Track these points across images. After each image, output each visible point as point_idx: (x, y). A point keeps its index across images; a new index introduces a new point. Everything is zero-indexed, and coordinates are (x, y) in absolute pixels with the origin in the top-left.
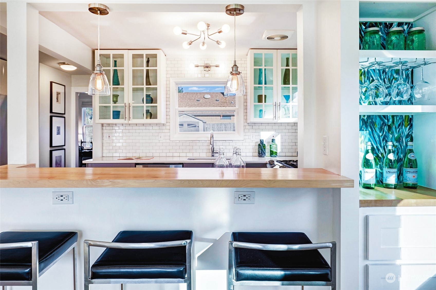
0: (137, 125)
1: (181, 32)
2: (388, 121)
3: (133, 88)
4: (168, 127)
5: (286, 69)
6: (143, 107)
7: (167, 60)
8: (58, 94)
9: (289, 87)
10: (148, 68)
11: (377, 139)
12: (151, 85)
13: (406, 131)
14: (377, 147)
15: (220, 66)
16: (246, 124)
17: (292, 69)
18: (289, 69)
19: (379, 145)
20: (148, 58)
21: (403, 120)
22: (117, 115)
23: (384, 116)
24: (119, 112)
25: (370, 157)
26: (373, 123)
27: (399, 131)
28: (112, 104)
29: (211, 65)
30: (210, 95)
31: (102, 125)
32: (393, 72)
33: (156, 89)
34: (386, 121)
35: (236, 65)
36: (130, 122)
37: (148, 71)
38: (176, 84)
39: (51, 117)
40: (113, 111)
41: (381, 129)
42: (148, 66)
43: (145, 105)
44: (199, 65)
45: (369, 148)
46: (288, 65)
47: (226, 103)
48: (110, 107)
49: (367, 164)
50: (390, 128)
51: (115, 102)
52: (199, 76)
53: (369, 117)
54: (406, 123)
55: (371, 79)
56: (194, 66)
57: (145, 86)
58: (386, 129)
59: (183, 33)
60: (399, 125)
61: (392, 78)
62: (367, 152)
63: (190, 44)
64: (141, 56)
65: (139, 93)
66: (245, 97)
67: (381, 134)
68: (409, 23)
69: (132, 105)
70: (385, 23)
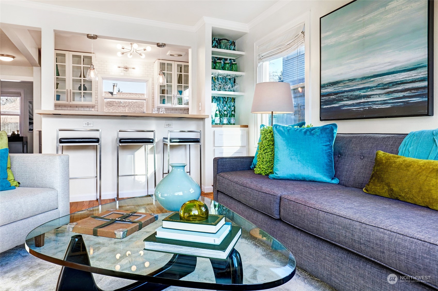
0: (71, 107)
1: (122, 47)
2: (226, 99)
3: (73, 79)
5: (180, 74)
6: (81, 93)
9: (182, 86)
10: (84, 66)
11: (221, 107)
12: (86, 78)
13: (232, 104)
14: (221, 110)
15: (135, 68)
17: (184, 74)
18: (182, 74)
19: (222, 110)
21: (231, 100)
23: (224, 97)
24: (59, 96)
25: (218, 112)
26: (220, 100)
27: (230, 104)
29: (129, 67)
34: (225, 99)
36: (71, 103)
38: (103, 79)
41: (223, 103)
43: (82, 91)
44: (121, 67)
45: (217, 109)
46: (181, 72)
47: (115, 103)
49: (216, 115)
50: (226, 102)
52: (122, 74)
53: (218, 97)
54: (232, 101)
56: (117, 67)
57: (82, 79)
58: (225, 103)
60: (230, 101)
62: (217, 111)
63: (123, 54)
64: (80, 57)
66: (153, 90)
67: (223, 105)
68: (234, 59)
69: (72, 91)
70: (225, 58)
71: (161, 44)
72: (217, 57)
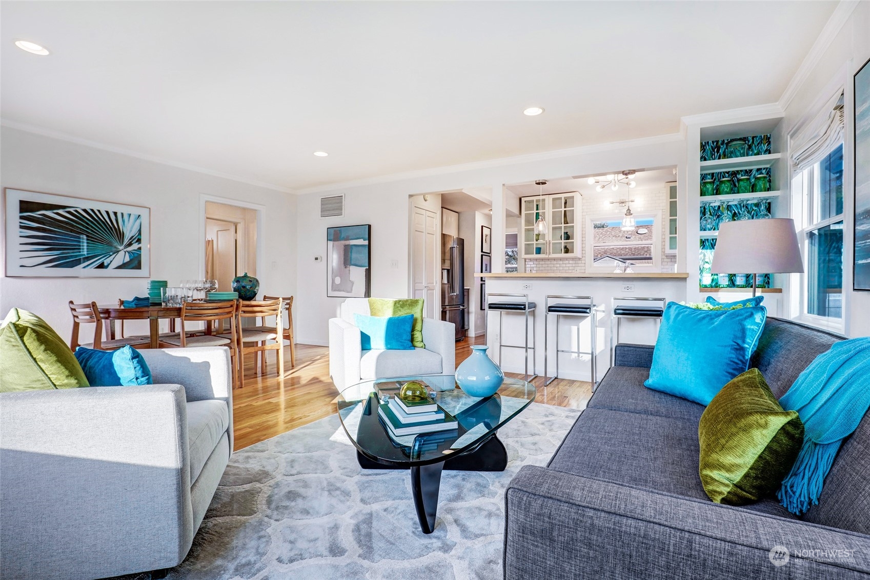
0: (556, 259)
3: (553, 227)
4: (583, 262)
6: (561, 243)
7: (583, 199)
8: (486, 236)
10: (565, 209)
12: (568, 223)
15: (635, 201)
16: (664, 257)
20: (566, 200)
22: (539, 251)
24: (540, 248)
28: (535, 242)
29: (627, 200)
30: (646, 228)
31: (525, 259)
32: (753, 205)
33: (573, 227)
35: (629, 209)
36: (550, 256)
37: (565, 211)
38: (592, 221)
39: (482, 255)
40: (536, 248)
42: (565, 207)
43: (563, 241)
44: (615, 202)
48: (533, 244)
51: (537, 240)
52: (617, 211)
55: (733, 212)
57: (563, 225)
59: (596, 182)
61: (752, 210)
64: (560, 199)
65: (558, 232)
66: (663, 229)
68: (767, 168)
69: (552, 242)
70: (746, 170)
71: (628, 172)
72: (729, 172)
